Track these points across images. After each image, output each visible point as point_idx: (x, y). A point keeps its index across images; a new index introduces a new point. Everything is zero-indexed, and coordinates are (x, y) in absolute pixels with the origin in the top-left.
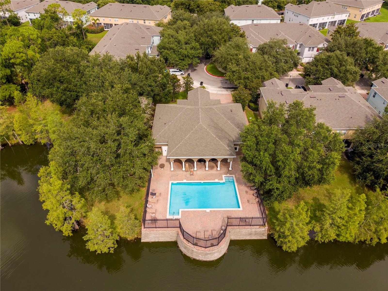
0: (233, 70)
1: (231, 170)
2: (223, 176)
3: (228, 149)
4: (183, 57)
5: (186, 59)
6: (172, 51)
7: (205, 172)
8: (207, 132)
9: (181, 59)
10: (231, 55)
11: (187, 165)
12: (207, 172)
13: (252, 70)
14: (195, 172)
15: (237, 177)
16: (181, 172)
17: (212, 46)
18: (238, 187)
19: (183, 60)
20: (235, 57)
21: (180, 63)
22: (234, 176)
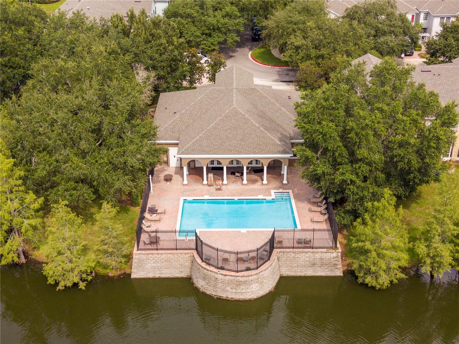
0: (295, 44)
1: (286, 184)
2: (273, 192)
3: (279, 143)
4: (209, 29)
5: (215, 34)
6: (189, 20)
7: (242, 187)
8: (245, 119)
9: (206, 34)
10: (295, 24)
11: (211, 175)
12: (244, 187)
13: (329, 43)
14: (223, 187)
15: (296, 192)
16: (201, 187)
17: (261, 13)
18: (296, 204)
19: (210, 35)
20: (301, 26)
21: (204, 40)
22: (290, 191)
